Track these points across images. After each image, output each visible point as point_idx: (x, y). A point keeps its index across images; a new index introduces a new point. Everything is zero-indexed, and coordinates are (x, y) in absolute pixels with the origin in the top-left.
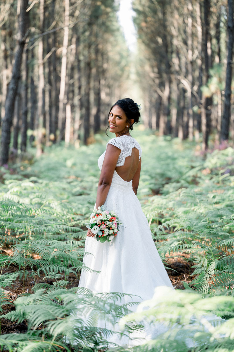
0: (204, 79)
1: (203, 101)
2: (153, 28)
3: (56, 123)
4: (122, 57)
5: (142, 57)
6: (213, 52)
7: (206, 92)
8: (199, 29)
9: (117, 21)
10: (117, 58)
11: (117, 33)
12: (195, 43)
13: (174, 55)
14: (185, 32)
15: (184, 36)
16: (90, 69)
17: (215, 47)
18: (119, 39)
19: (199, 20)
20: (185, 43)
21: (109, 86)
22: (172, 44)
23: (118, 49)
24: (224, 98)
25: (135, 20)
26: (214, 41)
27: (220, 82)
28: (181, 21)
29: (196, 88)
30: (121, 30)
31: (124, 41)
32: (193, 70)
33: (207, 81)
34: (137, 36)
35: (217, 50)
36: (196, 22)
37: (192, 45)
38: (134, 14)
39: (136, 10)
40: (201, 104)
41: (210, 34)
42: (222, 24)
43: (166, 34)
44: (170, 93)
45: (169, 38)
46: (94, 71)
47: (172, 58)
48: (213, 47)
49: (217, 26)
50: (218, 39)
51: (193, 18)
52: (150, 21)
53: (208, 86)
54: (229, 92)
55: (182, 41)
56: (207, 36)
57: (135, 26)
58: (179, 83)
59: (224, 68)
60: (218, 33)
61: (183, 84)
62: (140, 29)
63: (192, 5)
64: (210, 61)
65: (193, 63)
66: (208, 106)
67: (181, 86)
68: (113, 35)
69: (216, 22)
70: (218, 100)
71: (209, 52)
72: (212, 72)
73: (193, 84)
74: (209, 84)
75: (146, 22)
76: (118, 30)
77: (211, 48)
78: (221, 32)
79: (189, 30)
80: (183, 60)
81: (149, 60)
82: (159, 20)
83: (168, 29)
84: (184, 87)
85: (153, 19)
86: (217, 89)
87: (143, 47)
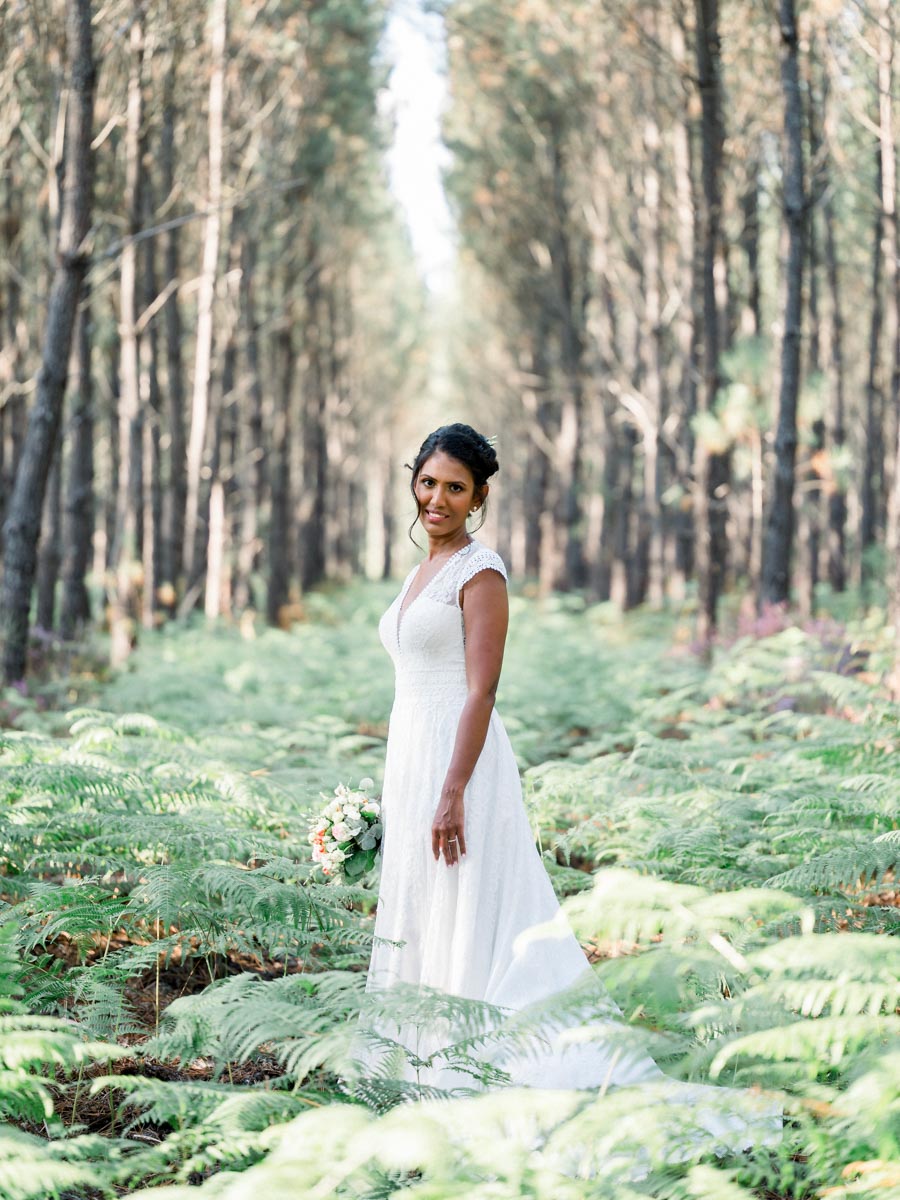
0: (703, 392)
1: (700, 466)
2: (515, 211)
3: (178, 546)
4: (401, 315)
5: (475, 315)
6: (733, 297)
7: (710, 435)
8: (685, 214)
9: (385, 185)
10: (385, 318)
11: (384, 229)
12: (670, 266)
13: (595, 308)
14: (634, 226)
15: (630, 240)
16: (291, 358)
17: (741, 281)
18: (393, 247)
19: (683, 184)
20: (635, 262)
21: (355, 421)
22: (586, 269)
23: (386, 283)
24: (772, 458)
25: (449, 181)
26: (739, 258)
27: (759, 399)
28: (619, 188)
29: (672, 424)
30: (399, 215)
31: (410, 258)
32: (664, 361)
33: (712, 400)
34: (459, 239)
35: (746, 290)
36: (675, 189)
37: (659, 273)
38: (448, 159)
39: (455, 146)
40: (692, 478)
41: (723, 234)
42: (764, 200)
43: (567, 229)
44: (580, 443)
45: (575, 246)
46: (303, 363)
47: (584, 318)
48: (734, 279)
49: (749, 204)
50: (752, 250)
51: (666, 177)
52: (508, 185)
53: (716, 416)
54: (789, 436)
55: (624, 257)
56: (711, 239)
57: (448, 202)
58: (612, 405)
59: (775, 356)
60: (752, 229)
61: (627, 409)
62: (471, 213)
63: (661, 129)
64: (723, 326)
65: (661, 333)
66: (717, 486)
67: (620, 417)
68: (369, 234)
69: (743, 190)
70: (750, 464)
71: (721, 295)
72: (730, 365)
73: (664, 411)
74: (720, 407)
75: (490, 186)
76: (388, 215)
77: (727, 283)
78: (761, 229)
79: (647, 220)
80: (628, 322)
81: (501, 323)
82: (542, 181)
83: (574, 214)
84: (631, 420)
85: (515, 179)
86: (748, 424)
87: (478, 278)
